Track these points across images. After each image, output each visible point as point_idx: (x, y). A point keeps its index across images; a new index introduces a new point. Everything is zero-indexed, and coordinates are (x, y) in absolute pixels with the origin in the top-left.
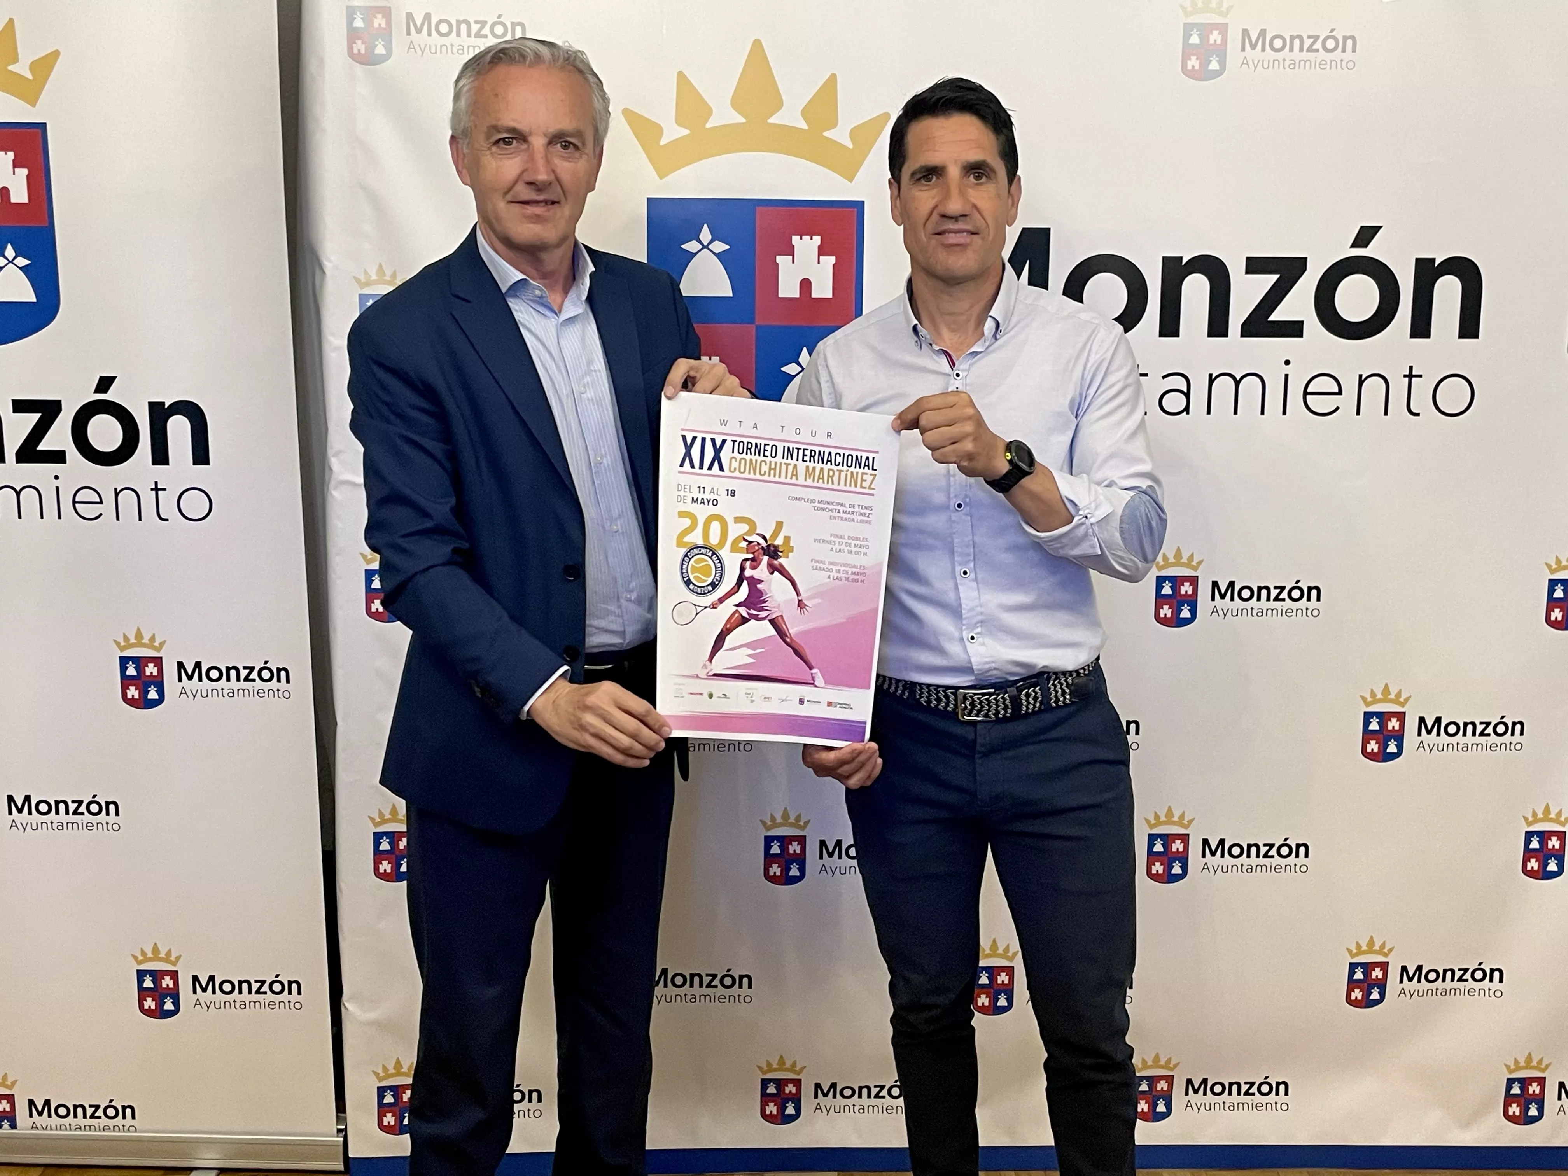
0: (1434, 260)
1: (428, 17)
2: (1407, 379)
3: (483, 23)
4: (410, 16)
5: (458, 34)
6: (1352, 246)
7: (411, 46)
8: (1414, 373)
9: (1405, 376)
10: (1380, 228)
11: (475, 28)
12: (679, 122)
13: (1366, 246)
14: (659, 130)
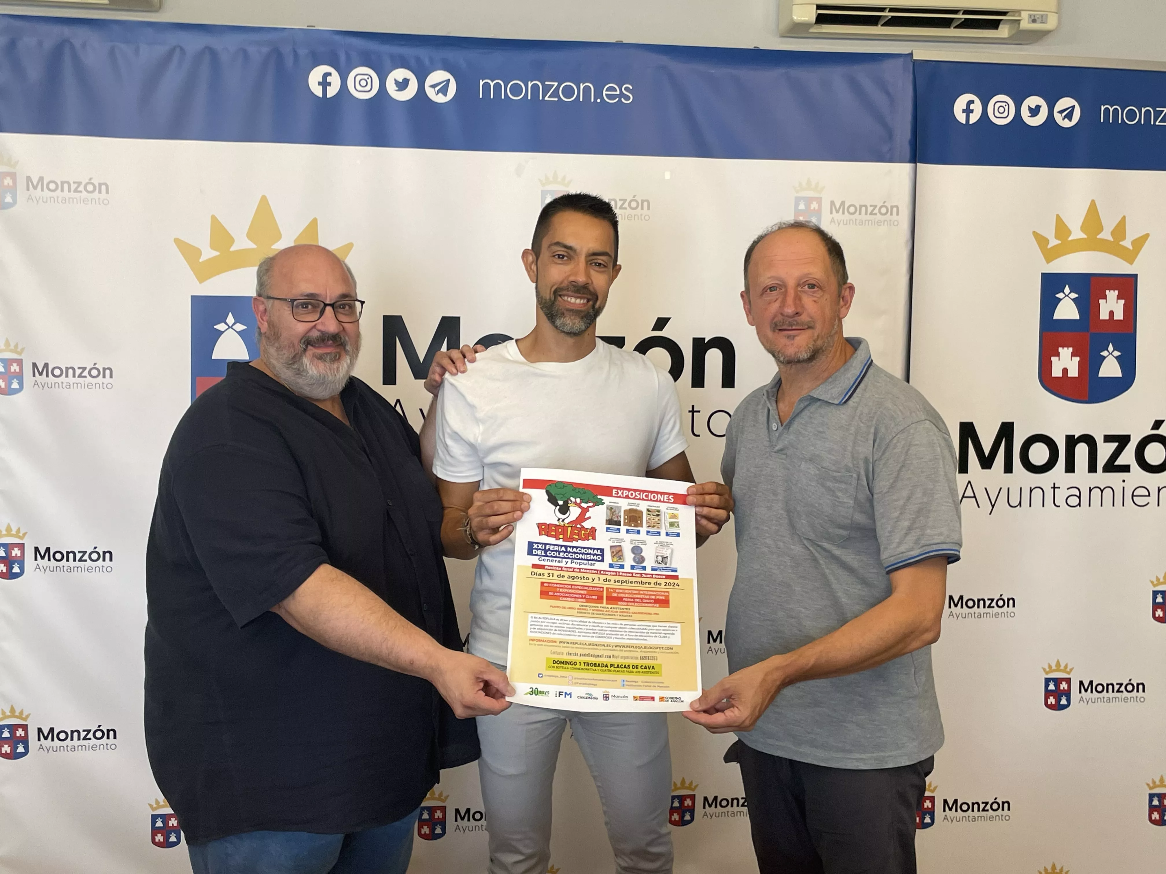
0: (704, 339)
1: (41, 179)
2: (691, 413)
3: (79, 184)
4: (29, 179)
5: (62, 190)
6: (653, 330)
7: (30, 198)
8: (695, 409)
9: (690, 411)
10: (669, 319)
11: (73, 187)
12: (213, 247)
13: (661, 329)
14: (198, 252)
